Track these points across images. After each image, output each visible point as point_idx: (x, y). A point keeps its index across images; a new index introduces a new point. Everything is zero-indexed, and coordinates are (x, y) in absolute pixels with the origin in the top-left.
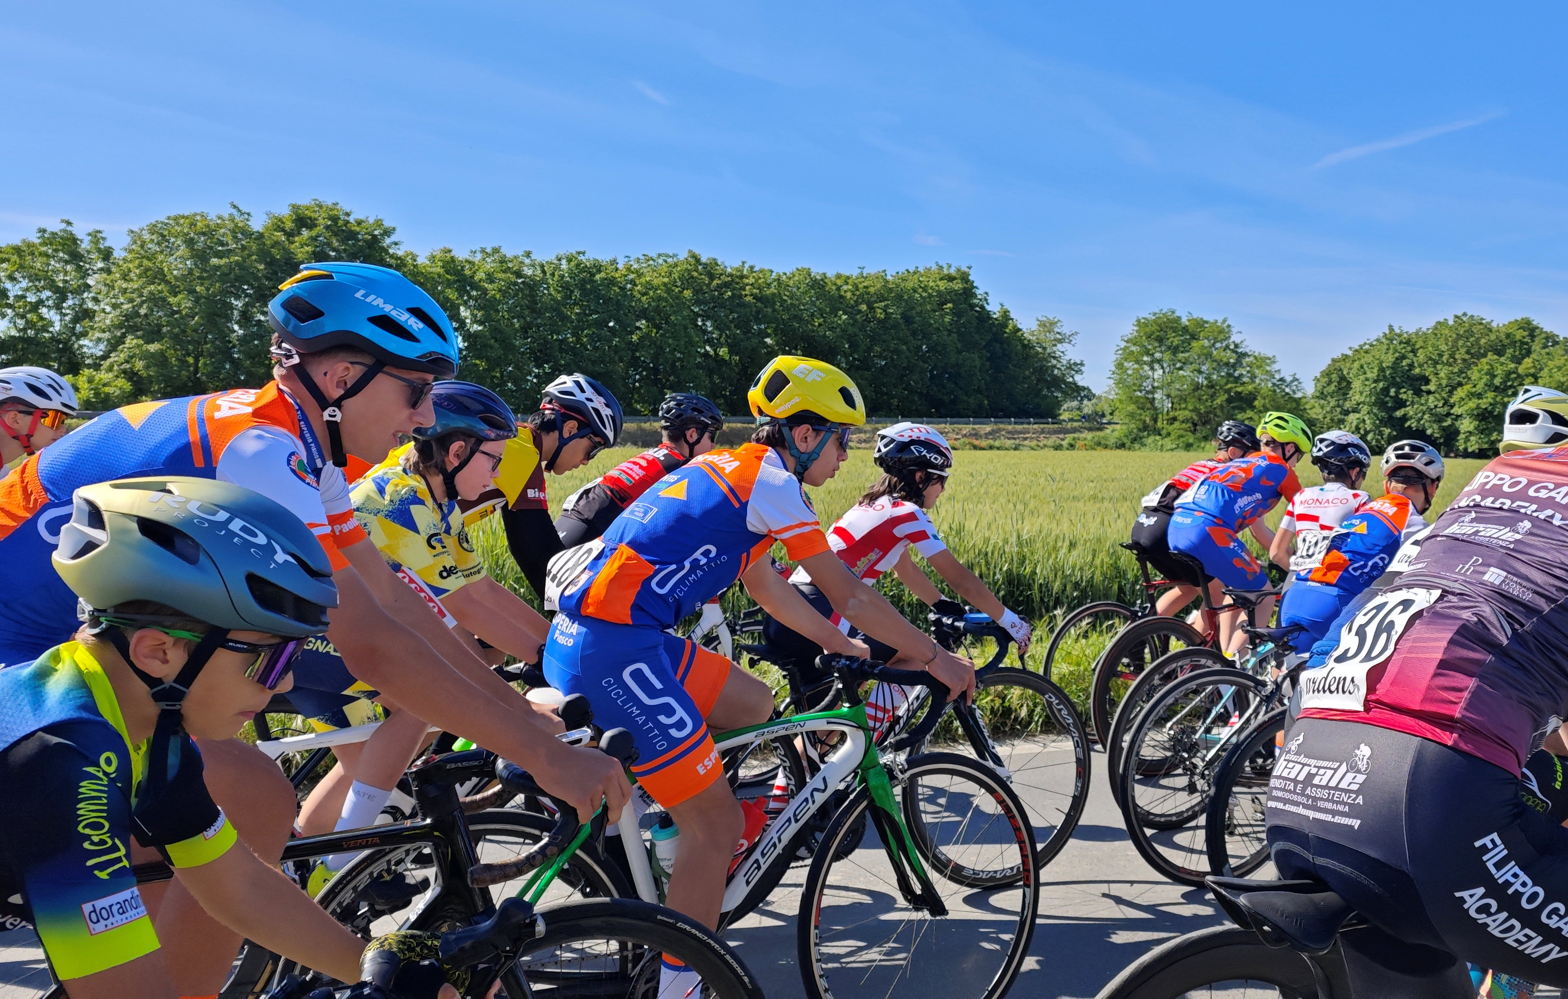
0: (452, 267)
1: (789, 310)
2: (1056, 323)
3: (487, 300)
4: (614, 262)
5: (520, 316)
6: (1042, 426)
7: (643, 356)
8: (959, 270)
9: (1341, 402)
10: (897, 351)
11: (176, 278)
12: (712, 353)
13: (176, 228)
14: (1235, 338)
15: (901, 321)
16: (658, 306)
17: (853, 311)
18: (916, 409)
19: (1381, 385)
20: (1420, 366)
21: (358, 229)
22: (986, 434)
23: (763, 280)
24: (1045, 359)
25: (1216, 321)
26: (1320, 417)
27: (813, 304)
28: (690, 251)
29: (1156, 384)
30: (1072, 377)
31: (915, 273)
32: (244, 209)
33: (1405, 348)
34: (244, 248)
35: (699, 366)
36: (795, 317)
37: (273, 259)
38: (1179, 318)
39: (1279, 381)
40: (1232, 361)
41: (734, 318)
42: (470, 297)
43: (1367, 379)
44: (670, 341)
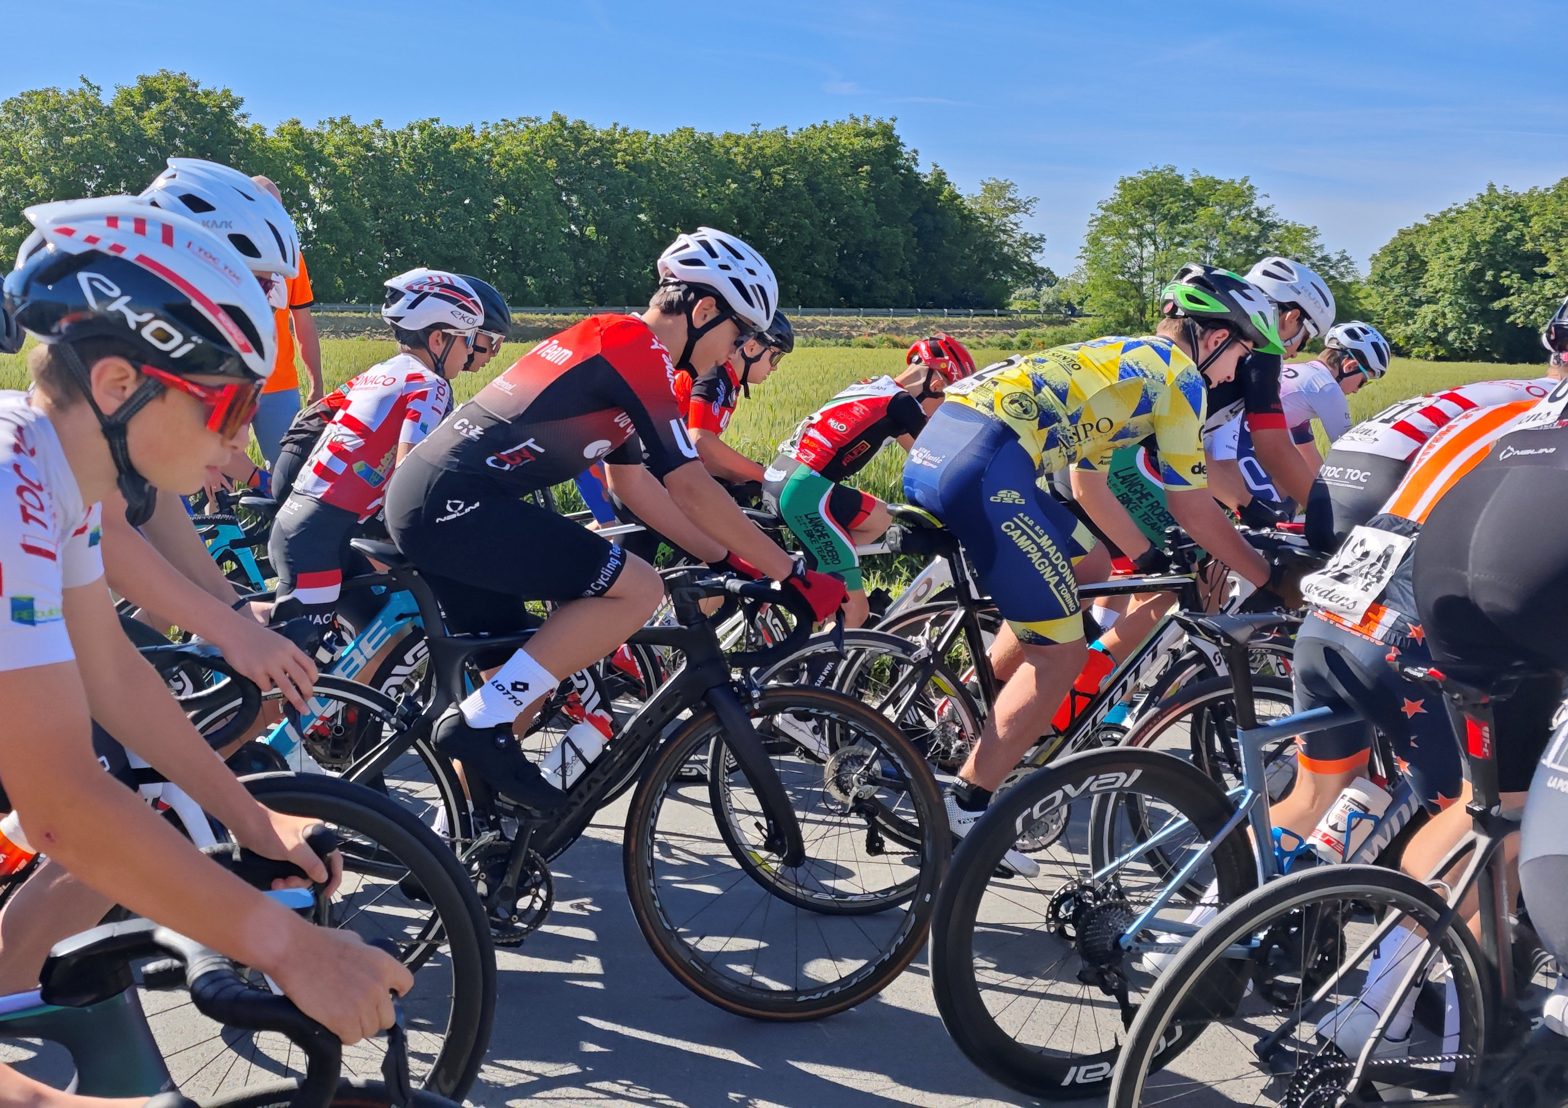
0: (300, 139)
1: (667, 179)
2: (1008, 186)
3: (337, 177)
4: (470, 129)
5: (371, 195)
6: (985, 319)
7: (501, 237)
8: (879, 123)
9: (1409, 289)
10: (798, 227)
11: (32, 158)
12: (578, 233)
13: (30, 105)
14: (1260, 203)
15: (804, 189)
16: (518, 179)
17: (743, 177)
18: (821, 297)
19: (1472, 266)
20: (1533, 239)
21: (205, 101)
22: (910, 328)
23: (637, 144)
24: (992, 234)
25: (1233, 181)
26: (1379, 309)
27: (696, 170)
28: (555, 114)
29: (1145, 265)
30: (1028, 256)
31: (823, 129)
32: (94, 84)
33: (1510, 215)
34: (94, 125)
35: (562, 248)
36: (675, 187)
37: (123, 135)
38: (1181, 177)
39: (1319, 260)
40: (1253, 234)
41: (603, 192)
42: (319, 174)
43: (1452, 258)
44: (531, 220)
